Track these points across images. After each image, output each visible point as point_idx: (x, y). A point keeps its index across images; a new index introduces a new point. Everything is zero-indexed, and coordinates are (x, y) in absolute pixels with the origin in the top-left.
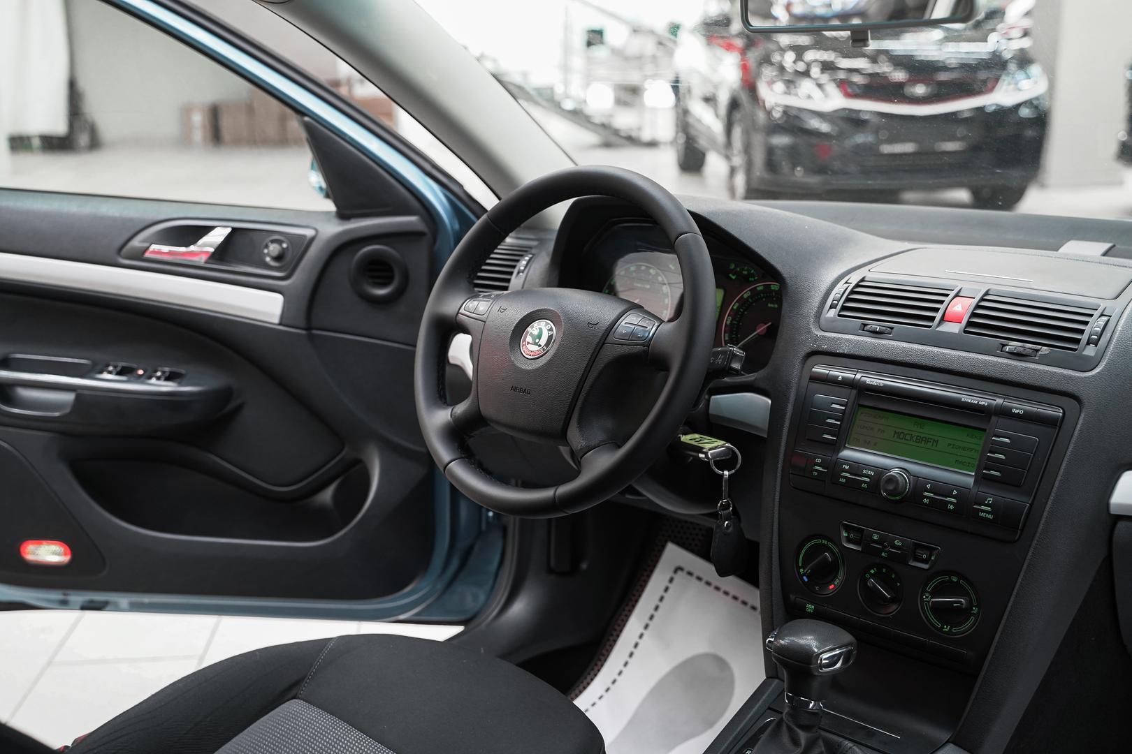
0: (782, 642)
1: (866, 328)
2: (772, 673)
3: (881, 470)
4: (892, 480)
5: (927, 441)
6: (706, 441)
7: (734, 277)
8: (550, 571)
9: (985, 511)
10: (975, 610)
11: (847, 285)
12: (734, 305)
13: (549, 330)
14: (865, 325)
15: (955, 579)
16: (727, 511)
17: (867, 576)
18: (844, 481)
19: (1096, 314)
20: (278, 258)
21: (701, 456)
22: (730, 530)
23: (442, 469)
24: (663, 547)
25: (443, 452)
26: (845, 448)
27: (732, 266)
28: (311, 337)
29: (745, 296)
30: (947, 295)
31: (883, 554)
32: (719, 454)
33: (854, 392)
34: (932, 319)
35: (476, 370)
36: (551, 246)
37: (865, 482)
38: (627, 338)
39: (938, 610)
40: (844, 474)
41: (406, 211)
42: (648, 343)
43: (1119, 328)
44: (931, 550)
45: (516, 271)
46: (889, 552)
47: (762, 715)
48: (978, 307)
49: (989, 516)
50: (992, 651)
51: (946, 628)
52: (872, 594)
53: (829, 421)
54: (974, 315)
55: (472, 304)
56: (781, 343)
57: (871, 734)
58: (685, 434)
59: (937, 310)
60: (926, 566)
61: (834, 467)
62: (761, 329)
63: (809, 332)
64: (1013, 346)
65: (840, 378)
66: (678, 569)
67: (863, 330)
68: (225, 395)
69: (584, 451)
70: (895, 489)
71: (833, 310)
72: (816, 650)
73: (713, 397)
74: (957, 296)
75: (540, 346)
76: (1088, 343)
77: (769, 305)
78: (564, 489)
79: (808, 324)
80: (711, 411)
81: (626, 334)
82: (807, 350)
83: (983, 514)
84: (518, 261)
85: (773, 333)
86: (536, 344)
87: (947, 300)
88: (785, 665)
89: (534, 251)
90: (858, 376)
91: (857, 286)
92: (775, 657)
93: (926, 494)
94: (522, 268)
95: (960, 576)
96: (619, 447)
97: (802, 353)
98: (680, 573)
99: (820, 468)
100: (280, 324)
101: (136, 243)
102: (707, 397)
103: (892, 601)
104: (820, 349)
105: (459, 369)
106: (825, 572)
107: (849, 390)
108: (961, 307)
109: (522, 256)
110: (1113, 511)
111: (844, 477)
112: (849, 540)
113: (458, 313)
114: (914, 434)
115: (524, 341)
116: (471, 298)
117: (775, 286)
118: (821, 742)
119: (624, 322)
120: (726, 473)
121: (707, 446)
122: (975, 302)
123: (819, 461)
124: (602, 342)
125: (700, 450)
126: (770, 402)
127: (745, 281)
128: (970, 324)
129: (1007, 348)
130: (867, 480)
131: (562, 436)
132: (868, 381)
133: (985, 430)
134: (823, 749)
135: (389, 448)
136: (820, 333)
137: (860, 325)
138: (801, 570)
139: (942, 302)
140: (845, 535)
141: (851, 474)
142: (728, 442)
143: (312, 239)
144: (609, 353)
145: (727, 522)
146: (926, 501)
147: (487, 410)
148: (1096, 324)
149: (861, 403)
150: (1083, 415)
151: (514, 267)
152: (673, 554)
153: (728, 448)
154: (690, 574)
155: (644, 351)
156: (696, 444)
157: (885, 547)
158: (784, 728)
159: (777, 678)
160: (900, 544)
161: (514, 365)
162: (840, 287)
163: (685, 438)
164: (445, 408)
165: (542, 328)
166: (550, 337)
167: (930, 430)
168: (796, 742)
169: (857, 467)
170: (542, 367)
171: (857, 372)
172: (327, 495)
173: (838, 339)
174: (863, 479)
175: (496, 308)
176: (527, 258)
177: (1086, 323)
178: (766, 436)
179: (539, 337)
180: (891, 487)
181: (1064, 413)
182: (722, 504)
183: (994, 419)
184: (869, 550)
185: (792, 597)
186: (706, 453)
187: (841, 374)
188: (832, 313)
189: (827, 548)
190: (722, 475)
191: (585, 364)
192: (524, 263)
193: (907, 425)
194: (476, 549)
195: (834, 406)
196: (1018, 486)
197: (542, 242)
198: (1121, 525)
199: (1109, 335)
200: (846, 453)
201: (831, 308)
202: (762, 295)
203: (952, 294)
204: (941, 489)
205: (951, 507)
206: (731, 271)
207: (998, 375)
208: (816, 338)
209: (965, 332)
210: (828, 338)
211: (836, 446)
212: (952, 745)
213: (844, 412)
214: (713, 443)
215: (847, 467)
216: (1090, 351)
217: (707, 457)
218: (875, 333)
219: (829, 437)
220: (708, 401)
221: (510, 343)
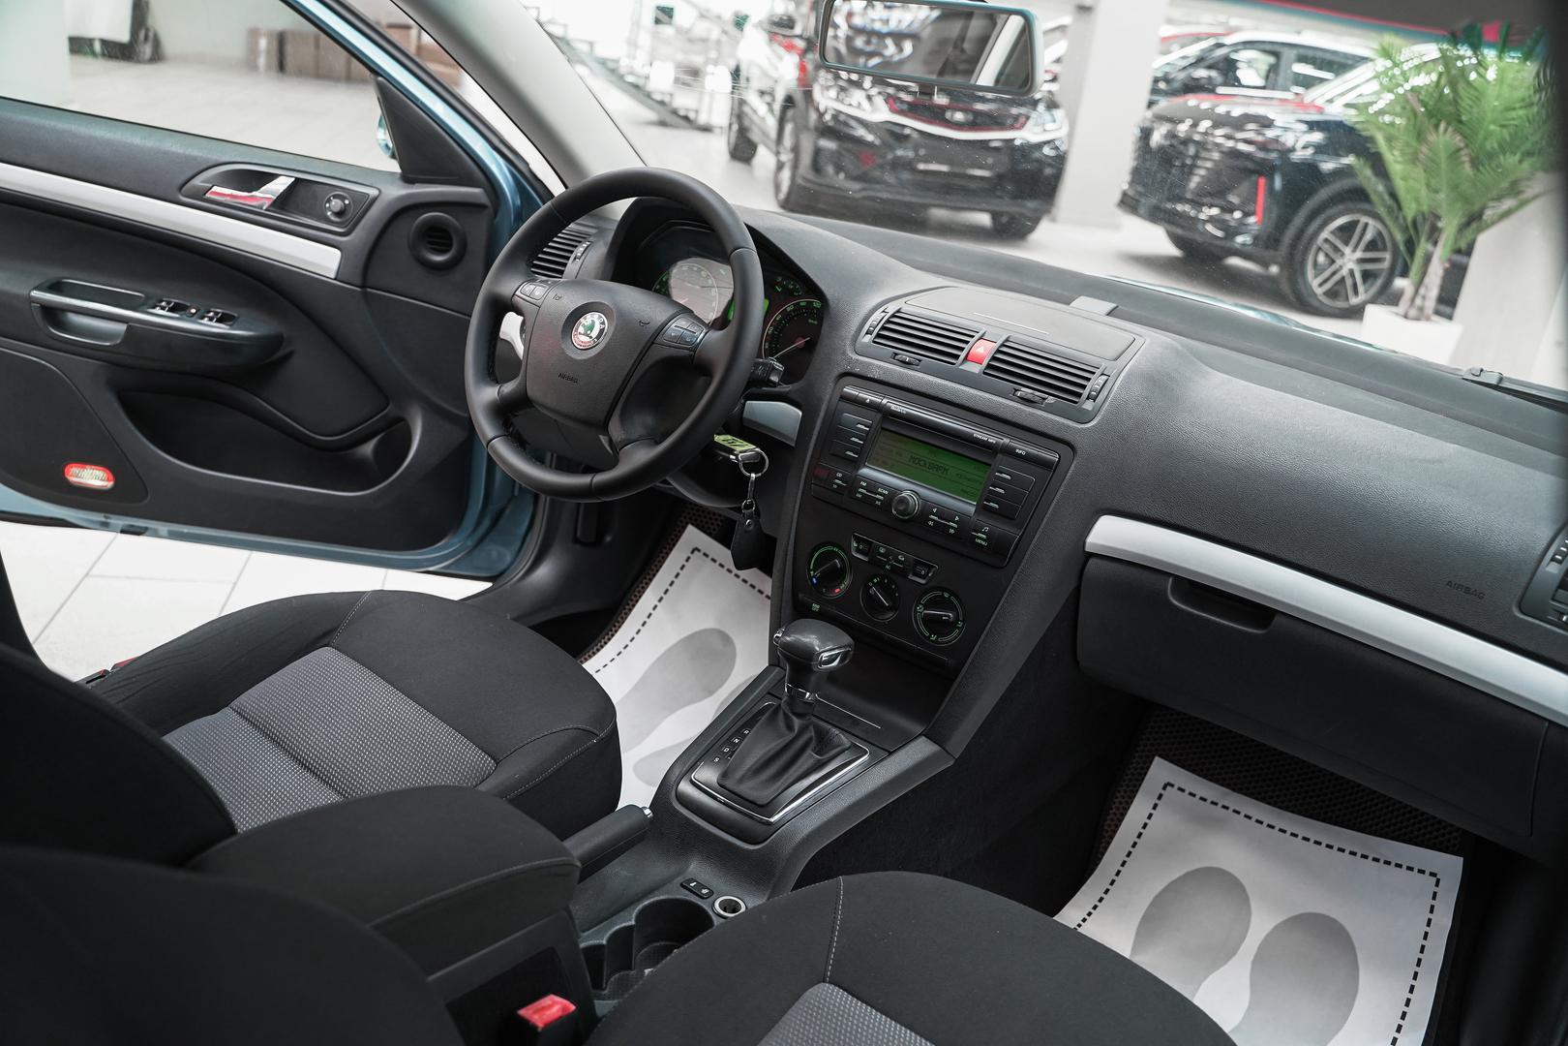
0: (788, 639)
1: (897, 357)
2: (774, 661)
3: (894, 491)
4: (903, 501)
5: (938, 468)
6: (737, 443)
7: (780, 290)
8: (576, 541)
9: (981, 538)
10: (960, 624)
11: (883, 314)
12: (777, 316)
13: (601, 323)
14: (896, 354)
15: (946, 595)
16: (750, 510)
17: (871, 584)
18: (860, 496)
19: (1098, 372)
20: (339, 214)
21: (732, 457)
22: (752, 527)
23: (484, 445)
24: (684, 528)
25: (486, 428)
26: (865, 466)
27: (780, 279)
28: (365, 295)
29: (789, 309)
30: (972, 337)
31: (887, 567)
32: (749, 457)
33: (879, 416)
34: (957, 357)
35: (527, 351)
36: (610, 236)
37: (879, 500)
38: (676, 341)
39: (929, 621)
40: (861, 490)
41: (470, 182)
42: (695, 348)
43: (1115, 388)
44: (930, 567)
45: (573, 256)
46: (892, 565)
47: (762, 699)
48: (998, 351)
49: (984, 543)
50: (970, 660)
51: (933, 637)
52: (873, 601)
53: (853, 439)
54: (994, 358)
55: (528, 288)
56: (817, 360)
57: (856, 722)
58: (719, 434)
59: (962, 349)
60: (923, 581)
61: (853, 483)
62: (800, 342)
63: (844, 353)
64: (1025, 392)
65: (868, 400)
66: (696, 550)
67: (894, 359)
68: (275, 342)
69: (624, 444)
70: (905, 510)
71: (869, 336)
72: (818, 649)
73: (749, 402)
74: (981, 338)
75: (591, 337)
76: (1088, 398)
77: (810, 321)
78: (600, 478)
79: (845, 346)
80: (745, 415)
81: (674, 337)
82: (841, 370)
83: (979, 541)
84: (576, 247)
85: (811, 346)
86: (588, 335)
87: (972, 340)
88: (787, 658)
89: (591, 239)
90: (885, 401)
91: (893, 316)
92: (781, 652)
93: (932, 517)
94: (579, 254)
95: (951, 593)
96: (658, 443)
97: (836, 372)
98: (696, 552)
99: (840, 482)
100: (335, 279)
101: (198, 182)
102: (743, 401)
103: (890, 609)
104: (853, 371)
105: (509, 345)
106: (834, 576)
107: (874, 413)
108: (983, 350)
109: (580, 242)
110: (1087, 549)
111: (860, 493)
112: (858, 550)
113: (514, 294)
114: (927, 460)
115: (577, 330)
116: (528, 281)
117: (817, 304)
118: (812, 728)
119: (674, 325)
120: (753, 475)
121: (739, 449)
122: (996, 346)
123: (840, 475)
124: (651, 342)
125: (731, 451)
126: (801, 414)
127: (789, 295)
128: (989, 366)
129: (1019, 393)
130: (882, 498)
131: (604, 427)
132: (893, 407)
133: (990, 465)
134: (813, 734)
135: (432, 410)
136: (855, 357)
137: (892, 353)
138: (812, 573)
139: (967, 342)
140: (855, 545)
141: (867, 491)
142: (758, 446)
143: (375, 199)
144: (657, 354)
145: (748, 520)
146: (931, 523)
147: (533, 392)
148: (1096, 382)
149: (886, 426)
150: (1075, 462)
151: (572, 252)
152: (692, 535)
153: (757, 453)
154: (706, 555)
155: (690, 356)
156: (728, 445)
157: (890, 560)
158: (781, 716)
159: (779, 666)
160: (903, 559)
161: (564, 353)
162: (877, 316)
163: (718, 439)
164: (493, 386)
165: (594, 320)
166: (602, 331)
167: (943, 460)
168: (790, 727)
169: (873, 486)
170: (591, 358)
171: (884, 397)
172: (368, 449)
173: (871, 364)
174: (878, 496)
175: (552, 294)
176: (585, 245)
177: (1088, 379)
178: (793, 445)
179: (591, 328)
180: (901, 508)
181: (1059, 459)
182: (746, 503)
183: (999, 456)
184: (874, 562)
185: (801, 596)
186: (736, 455)
187: (869, 397)
188: (868, 339)
189: (837, 556)
190: (749, 477)
191: (633, 360)
192: (582, 249)
193: (923, 452)
194: (507, 512)
195: (859, 426)
196: (1012, 519)
197: (601, 231)
198: (1092, 562)
199: (1106, 393)
200: (865, 471)
201: (867, 333)
202: (804, 311)
203: (977, 336)
204: (946, 514)
205: (952, 531)
206: (777, 284)
207: (1008, 416)
208: (851, 361)
209: (985, 373)
210: (862, 362)
211: (856, 464)
212: (924, 737)
213: (868, 433)
214: (744, 446)
215: (865, 484)
216: (1089, 405)
217: (737, 459)
218: (904, 363)
219: (852, 454)
220: (744, 405)
221: (563, 331)
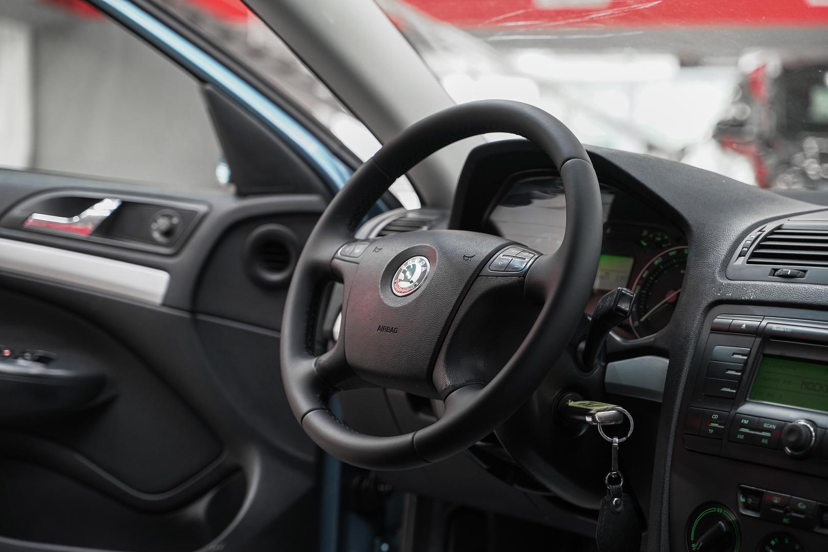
1: (777, 273)
3: (784, 423)
4: (796, 431)
6: (595, 405)
7: (645, 244)
11: (760, 233)
12: (644, 273)
13: (423, 266)
14: (776, 270)
16: (617, 486)
17: (767, 548)
18: (742, 437)
20: (168, 233)
21: (589, 419)
22: (620, 508)
23: (299, 420)
25: (301, 401)
26: (745, 402)
27: (645, 233)
28: (195, 322)
29: (656, 263)
31: (785, 520)
32: (608, 418)
33: (759, 340)
37: (765, 437)
38: (503, 269)
40: (743, 429)
41: (304, 188)
42: (524, 274)
46: (791, 517)
53: (729, 372)
55: (349, 249)
58: (574, 400)
61: (734, 422)
62: (671, 296)
63: (714, 280)
65: (744, 326)
67: (774, 275)
68: (96, 385)
69: (448, 391)
70: (799, 443)
71: (742, 258)
73: (610, 364)
75: (412, 282)
78: (422, 433)
79: (713, 273)
80: (608, 379)
81: (501, 266)
82: (710, 299)
86: (409, 281)
90: (764, 323)
91: (772, 233)
97: (705, 303)
99: (716, 425)
100: (164, 304)
101: (17, 212)
102: (603, 364)
104: (724, 298)
106: (720, 544)
107: (754, 339)
111: (743, 433)
112: (747, 506)
113: (333, 258)
115: (397, 278)
119: (501, 255)
120: (616, 440)
121: (595, 408)
123: (715, 417)
124: (476, 275)
125: (586, 412)
126: (668, 361)
127: (657, 247)
130: (768, 434)
131: (428, 376)
132: (775, 327)
135: (272, 452)
136: (725, 282)
137: (770, 269)
138: (694, 546)
140: (742, 500)
141: (751, 429)
142: (619, 405)
143: (204, 216)
144: (482, 286)
145: (616, 499)
147: (354, 357)
149: (769, 351)
153: (619, 411)
155: (519, 282)
156: (585, 407)
157: (787, 511)
160: (804, 507)
161: (383, 303)
162: (752, 236)
163: (571, 403)
164: (311, 359)
166: (423, 273)
169: (757, 422)
170: (410, 304)
171: (763, 319)
172: (200, 508)
173: (745, 285)
174: (764, 434)
175: (372, 248)
178: (661, 402)
179: (412, 272)
180: (792, 439)
182: (610, 477)
184: (768, 517)
186: (593, 415)
187: (744, 322)
188: (741, 260)
189: (722, 517)
190: (611, 443)
191: (456, 297)
193: (816, 375)
195: (735, 356)
200: (747, 407)
201: (740, 256)
202: (674, 261)
206: (643, 238)
208: (720, 287)
210: (733, 285)
211: (736, 400)
213: (745, 362)
214: (603, 406)
215: (746, 422)
217: (594, 419)
218: (787, 277)
219: (728, 390)
220: (605, 368)
221: (382, 281)
